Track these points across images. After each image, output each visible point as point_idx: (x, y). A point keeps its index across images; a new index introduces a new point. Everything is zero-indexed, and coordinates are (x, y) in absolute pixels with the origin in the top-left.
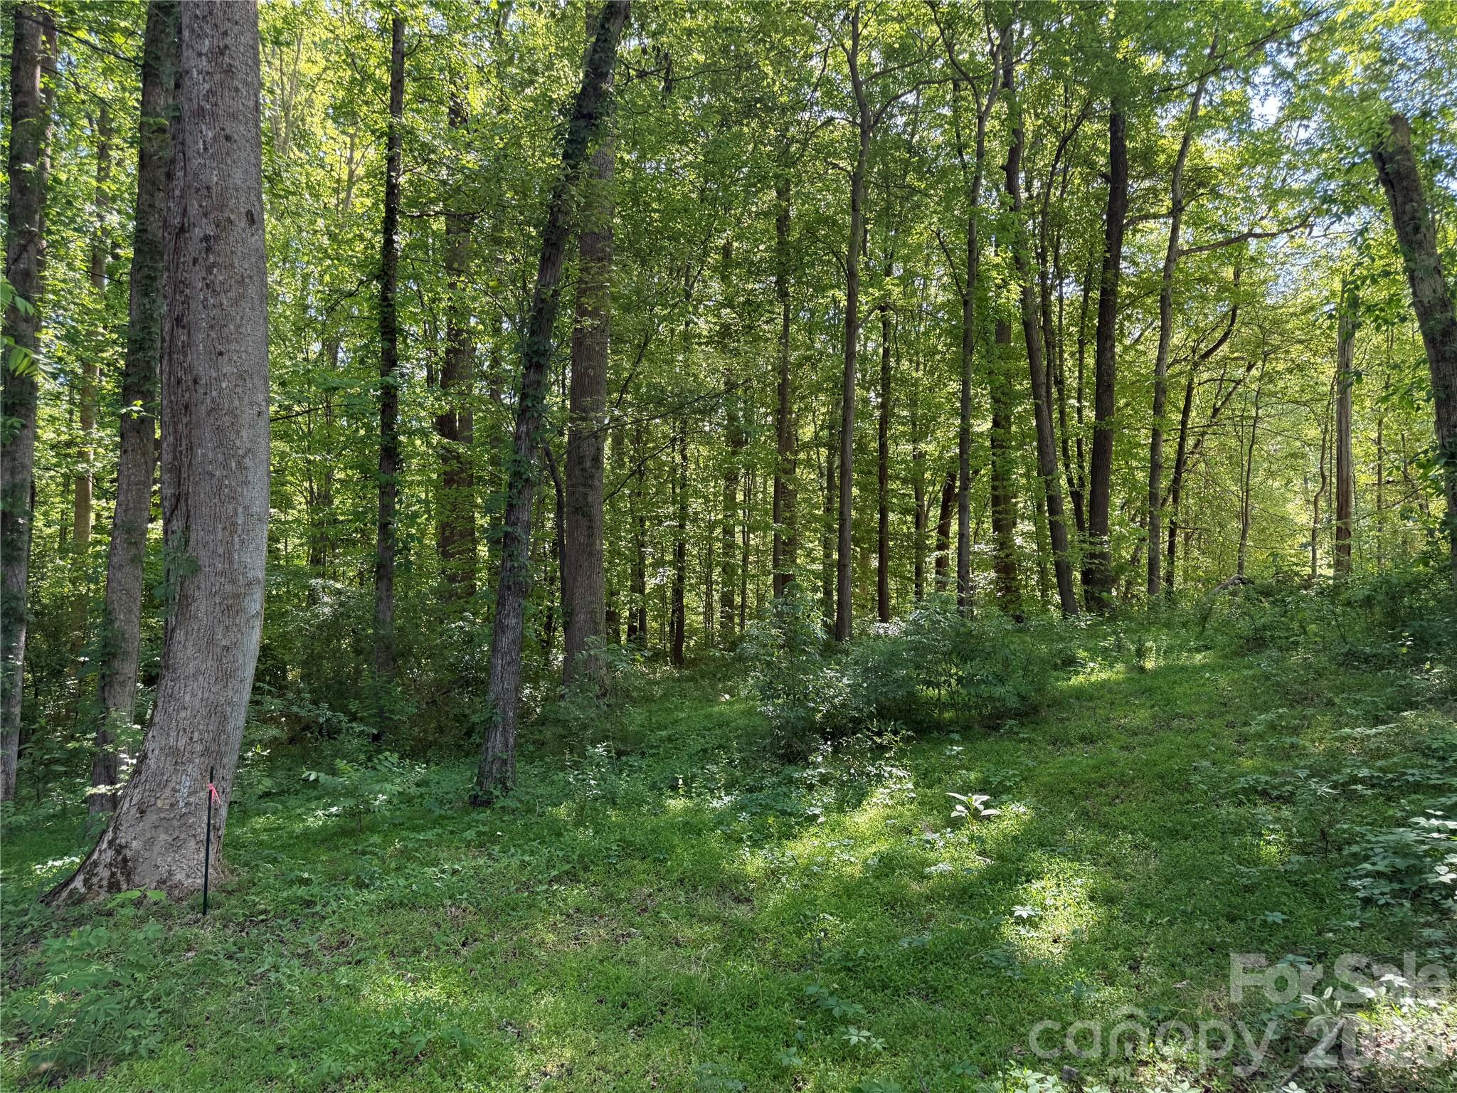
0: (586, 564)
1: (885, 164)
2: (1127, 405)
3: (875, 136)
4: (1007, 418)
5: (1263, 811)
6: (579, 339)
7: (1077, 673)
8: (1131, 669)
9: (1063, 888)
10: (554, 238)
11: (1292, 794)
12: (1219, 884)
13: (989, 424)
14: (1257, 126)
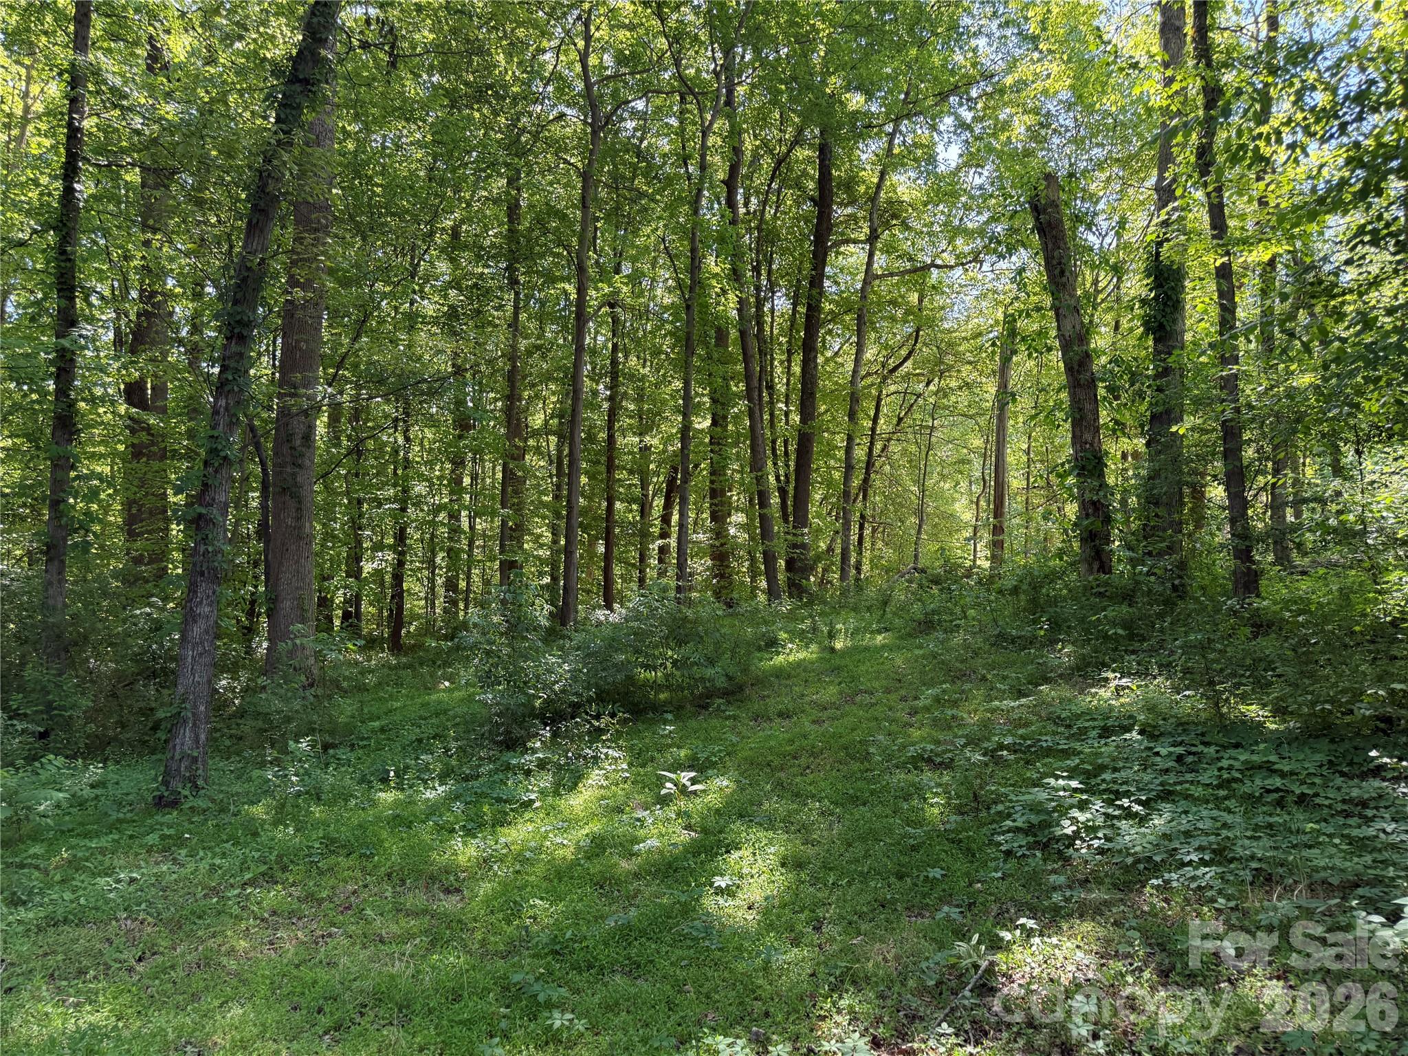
0: (294, 547)
1: (615, 166)
2: (827, 411)
3: (606, 138)
4: (725, 417)
5: (927, 776)
6: (290, 310)
7: (778, 653)
8: (823, 649)
9: (758, 857)
10: (262, 204)
11: (952, 760)
12: (892, 845)
13: (708, 423)
14: (941, 168)
